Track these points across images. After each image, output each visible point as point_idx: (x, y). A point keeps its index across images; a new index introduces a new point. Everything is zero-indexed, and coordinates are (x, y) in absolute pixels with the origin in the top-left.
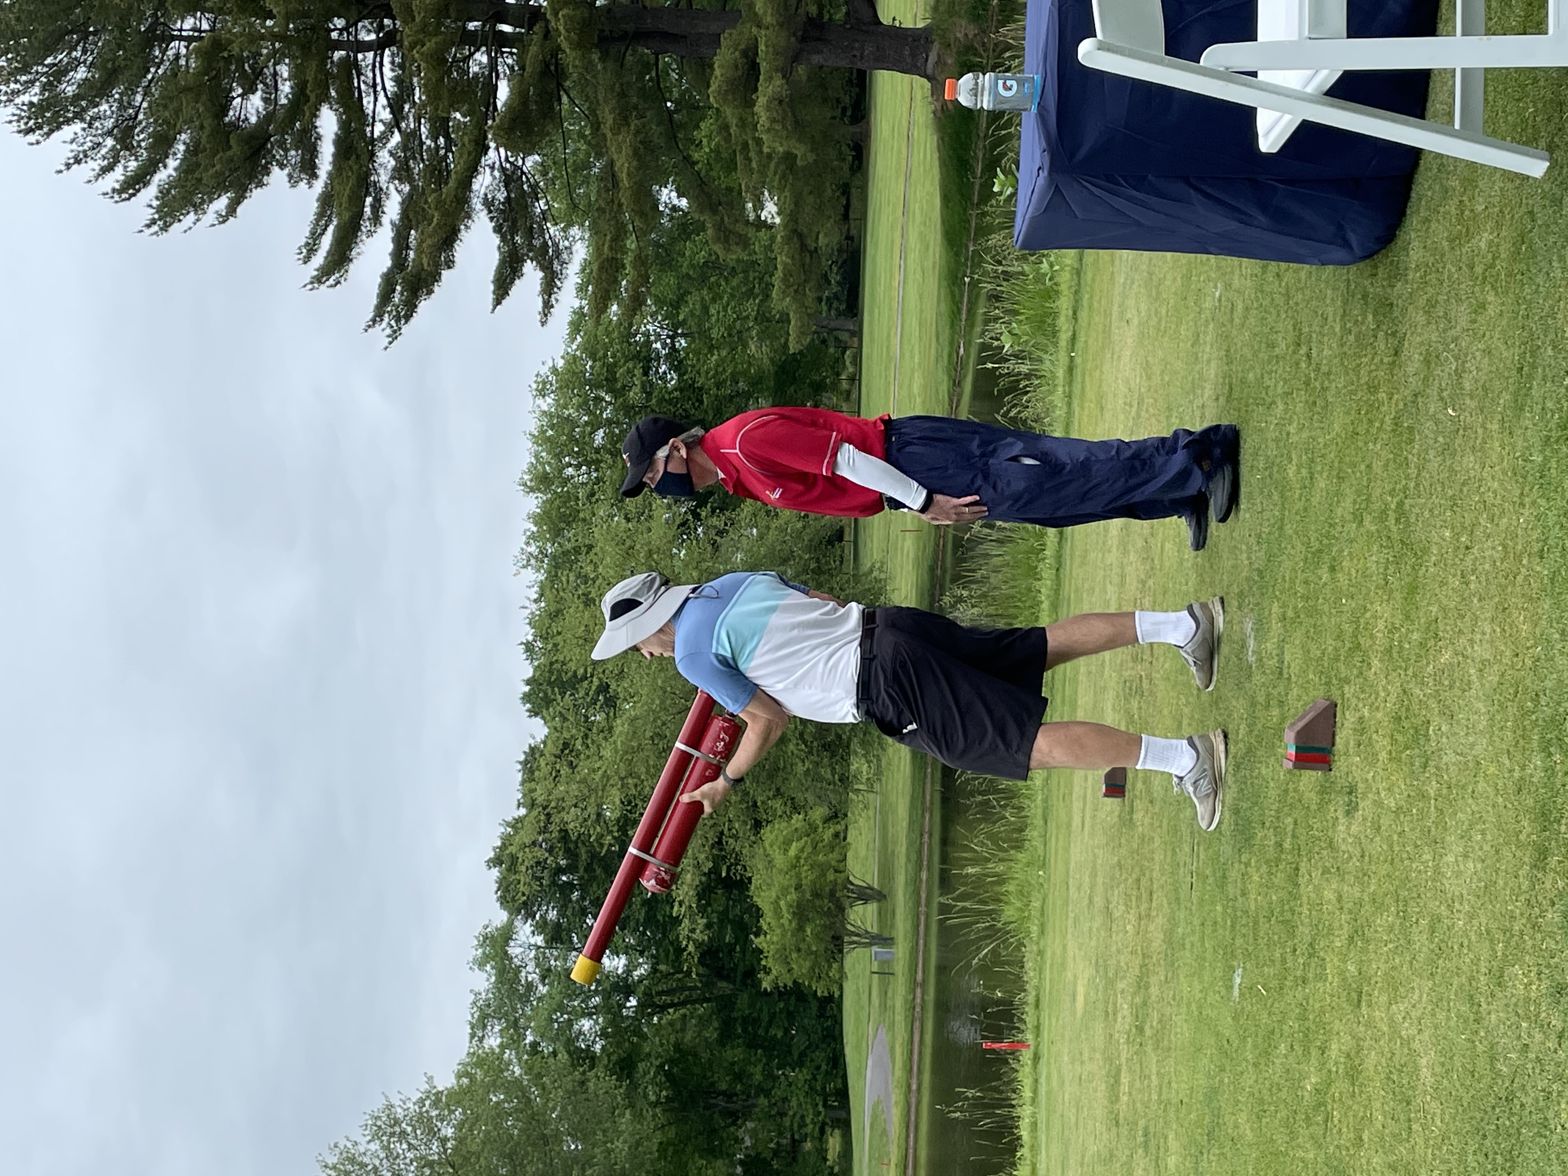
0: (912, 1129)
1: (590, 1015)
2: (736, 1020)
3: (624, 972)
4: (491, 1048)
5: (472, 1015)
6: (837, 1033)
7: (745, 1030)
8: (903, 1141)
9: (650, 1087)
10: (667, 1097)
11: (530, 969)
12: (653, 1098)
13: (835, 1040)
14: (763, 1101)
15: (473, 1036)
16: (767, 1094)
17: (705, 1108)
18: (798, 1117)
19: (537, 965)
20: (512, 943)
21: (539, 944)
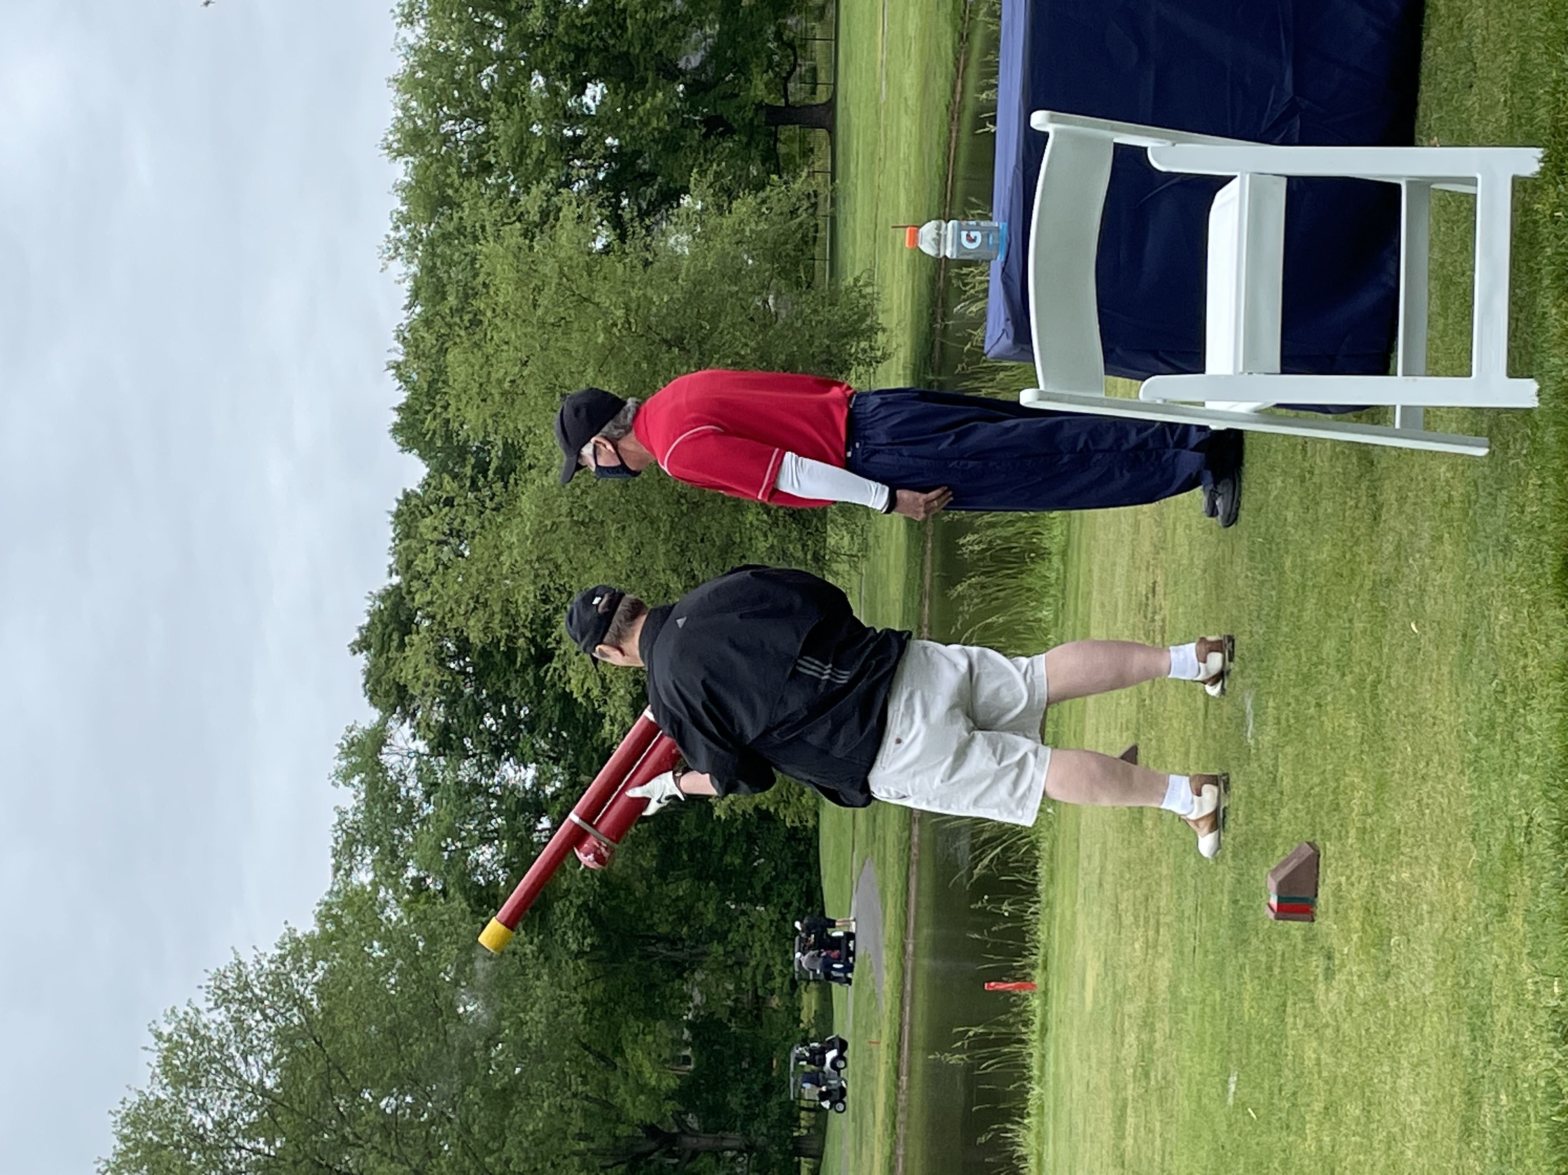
0: (908, 1001)
1: (489, 841)
2: (680, 844)
3: (533, 785)
4: (363, 886)
5: (336, 839)
6: (811, 859)
7: (692, 858)
8: (895, 1015)
9: (570, 933)
10: (592, 945)
11: (411, 783)
12: (574, 947)
13: (809, 868)
14: (717, 949)
15: (337, 869)
16: (722, 938)
17: (641, 958)
18: (762, 968)
19: (420, 780)
20: (385, 750)
21: (421, 751)
